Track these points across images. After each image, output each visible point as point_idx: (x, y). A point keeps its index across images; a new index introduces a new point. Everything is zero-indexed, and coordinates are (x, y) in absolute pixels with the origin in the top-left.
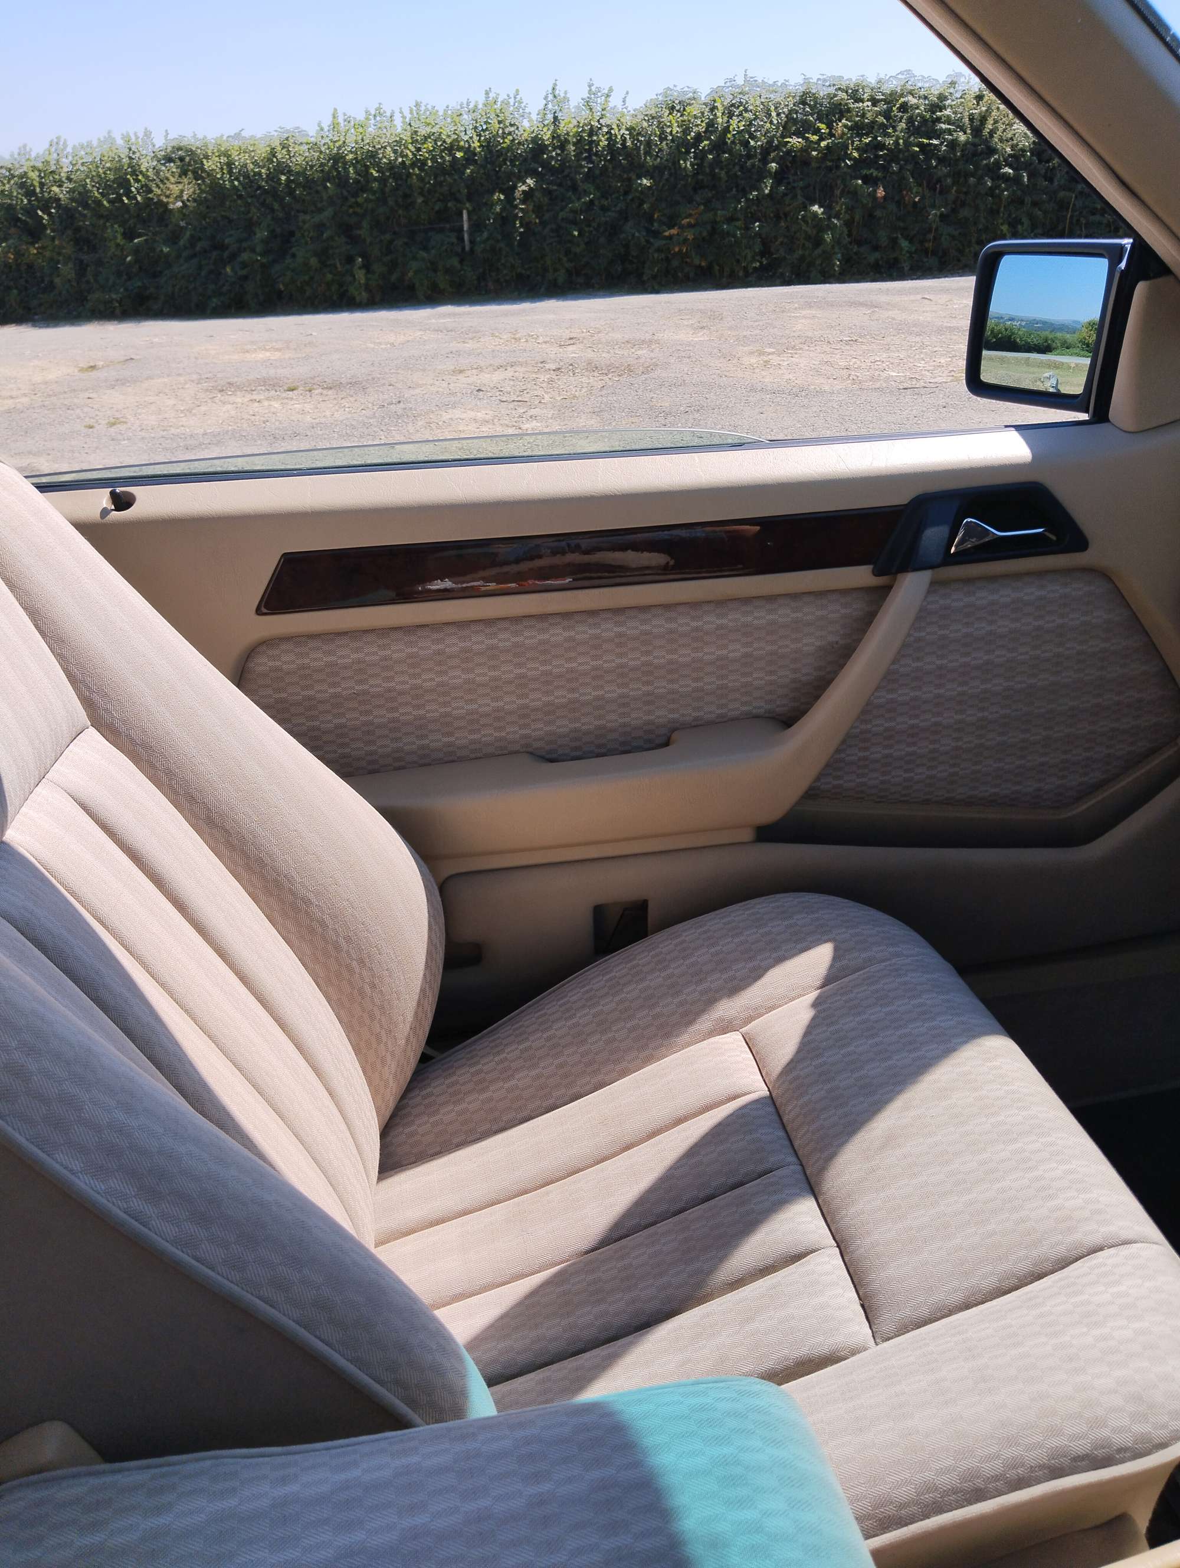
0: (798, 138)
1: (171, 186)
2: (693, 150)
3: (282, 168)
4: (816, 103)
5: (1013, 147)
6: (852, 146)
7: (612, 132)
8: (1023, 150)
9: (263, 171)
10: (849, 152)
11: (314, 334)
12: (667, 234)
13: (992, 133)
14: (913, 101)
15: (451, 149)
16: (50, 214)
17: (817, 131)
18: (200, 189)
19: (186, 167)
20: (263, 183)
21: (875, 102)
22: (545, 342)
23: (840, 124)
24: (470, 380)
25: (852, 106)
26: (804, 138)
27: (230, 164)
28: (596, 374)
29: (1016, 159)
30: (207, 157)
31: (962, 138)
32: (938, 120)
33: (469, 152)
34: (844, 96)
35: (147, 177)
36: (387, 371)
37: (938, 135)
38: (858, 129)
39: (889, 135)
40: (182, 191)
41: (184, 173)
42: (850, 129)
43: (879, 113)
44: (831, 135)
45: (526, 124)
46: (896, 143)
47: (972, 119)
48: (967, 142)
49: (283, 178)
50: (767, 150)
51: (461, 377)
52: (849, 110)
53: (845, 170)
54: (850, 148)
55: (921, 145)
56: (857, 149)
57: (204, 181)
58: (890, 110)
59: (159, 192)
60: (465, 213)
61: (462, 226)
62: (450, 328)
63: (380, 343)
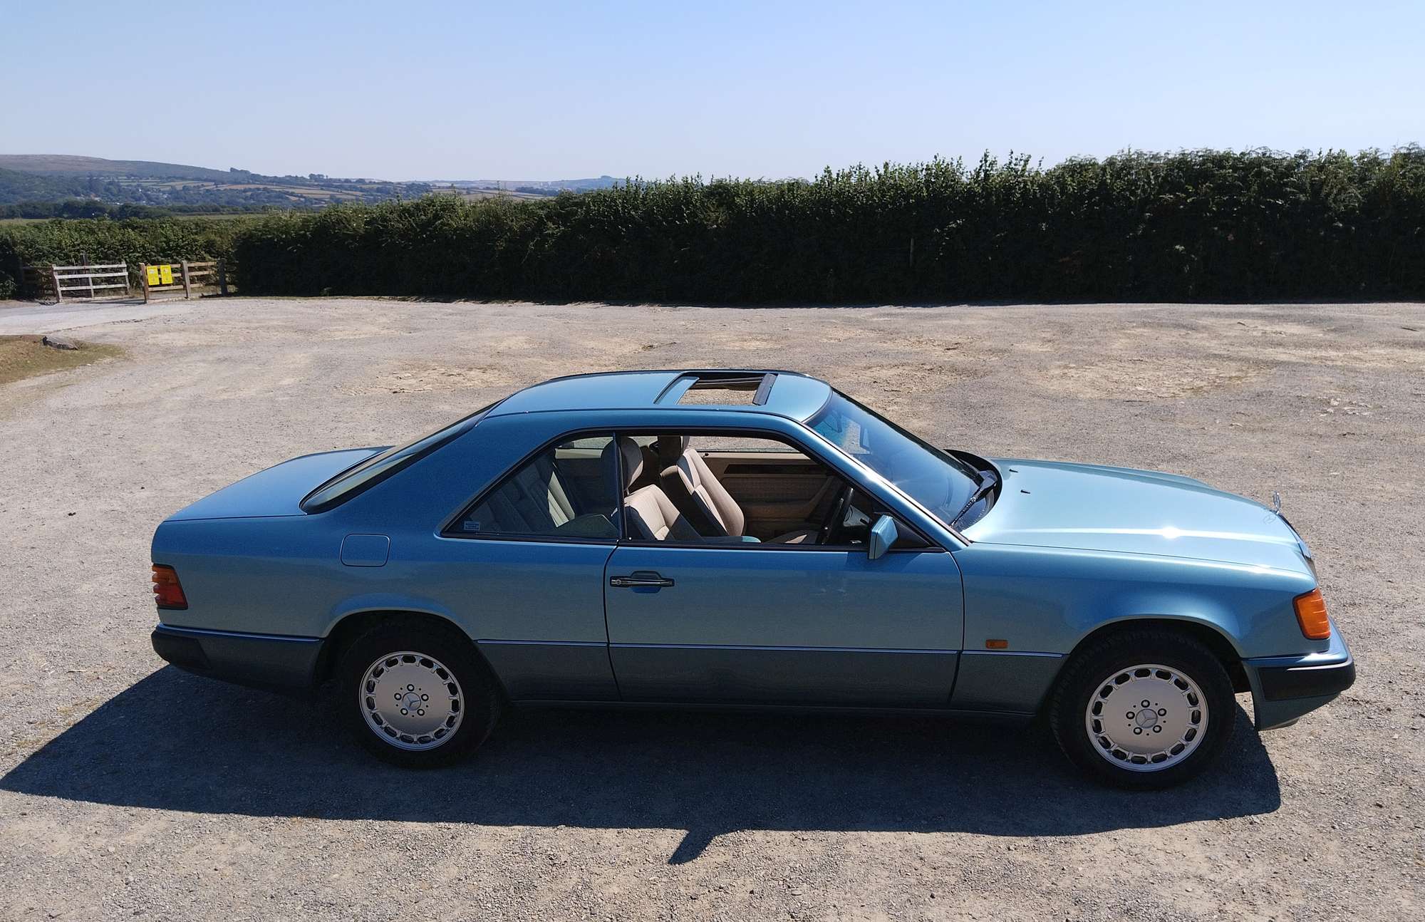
0: (1170, 195)
1: (711, 214)
2: (1087, 202)
3: (786, 205)
4: (1188, 169)
5: (1346, 207)
6: (1213, 201)
7: (1027, 187)
8: (1354, 209)
9: (774, 206)
10: (1210, 206)
11: (790, 329)
12: (1061, 261)
13: (1328, 195)
14: (1265, 169)
15: (907, 196)
16: (627, 228)
17: (1186, 191)
18: (730, 217)
19: (722, 201)
20: (773, 215)
21: (1235, 168)
22: (938, 345)
23: (1204, 186)
24: (872, 375)
25: (1216, 172)
26: (1175, 195)
27: (753, 200)
28: (954, 374)
29: (1347, 216)
30: (738, 195)
31: (1302, 198)
32: (1286, 185)
33: (919, 199)
34: (1210, 165)
35: (695, 206)
36: (824, 366)
37: (1284, 196)
38: (1220, 189)
39: (1244, 195)
40: (717, 218)
41: (720, 205)
42: (1212, 189)
43: (1238, 179)
44: (1196, 193)
45: (964, 179)
46: (1249, 200)
47: (1312, 185)
48: (1306, 201)
49: (787, 212)
50: (1145, 201)
51: (868, 372)
52: (1214, 175)
53: (1206, 219)
54: (1211, 203)
55: (1269, 205)
56: (1217, 204)
57: (733, 212)
58: (1246, 176)
59: (702, 216)
60: (912, 240)
61: (909, 250)
62: (882, 328)
63: (831, 339)
